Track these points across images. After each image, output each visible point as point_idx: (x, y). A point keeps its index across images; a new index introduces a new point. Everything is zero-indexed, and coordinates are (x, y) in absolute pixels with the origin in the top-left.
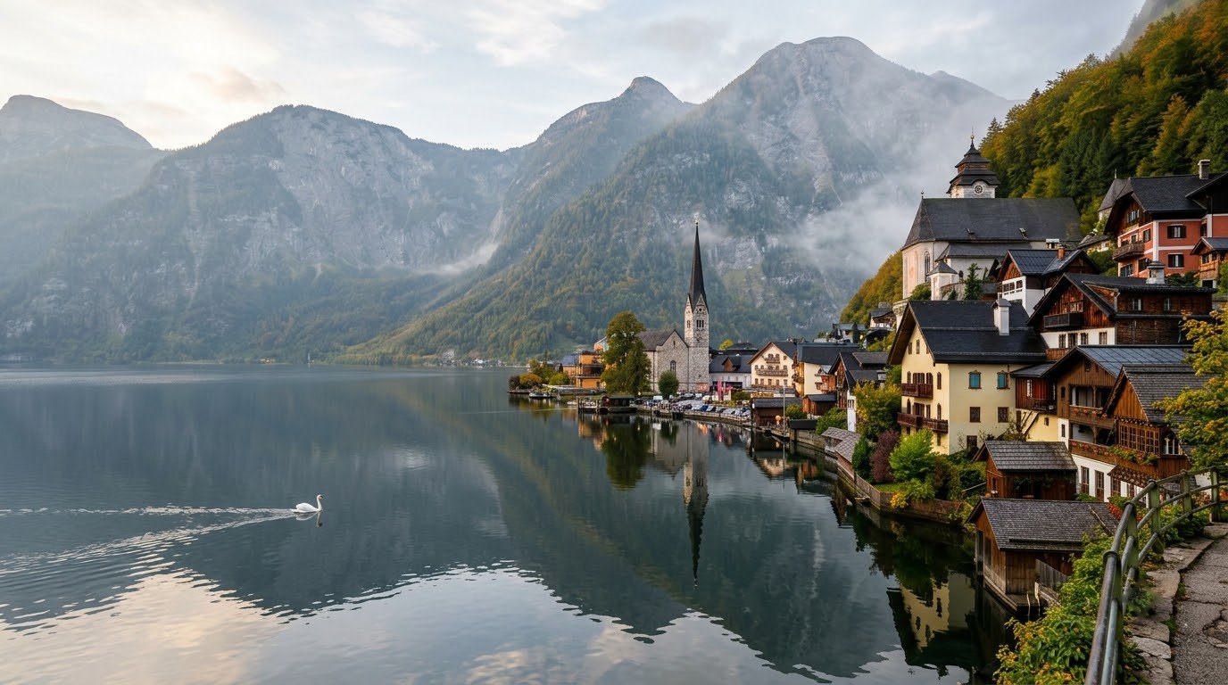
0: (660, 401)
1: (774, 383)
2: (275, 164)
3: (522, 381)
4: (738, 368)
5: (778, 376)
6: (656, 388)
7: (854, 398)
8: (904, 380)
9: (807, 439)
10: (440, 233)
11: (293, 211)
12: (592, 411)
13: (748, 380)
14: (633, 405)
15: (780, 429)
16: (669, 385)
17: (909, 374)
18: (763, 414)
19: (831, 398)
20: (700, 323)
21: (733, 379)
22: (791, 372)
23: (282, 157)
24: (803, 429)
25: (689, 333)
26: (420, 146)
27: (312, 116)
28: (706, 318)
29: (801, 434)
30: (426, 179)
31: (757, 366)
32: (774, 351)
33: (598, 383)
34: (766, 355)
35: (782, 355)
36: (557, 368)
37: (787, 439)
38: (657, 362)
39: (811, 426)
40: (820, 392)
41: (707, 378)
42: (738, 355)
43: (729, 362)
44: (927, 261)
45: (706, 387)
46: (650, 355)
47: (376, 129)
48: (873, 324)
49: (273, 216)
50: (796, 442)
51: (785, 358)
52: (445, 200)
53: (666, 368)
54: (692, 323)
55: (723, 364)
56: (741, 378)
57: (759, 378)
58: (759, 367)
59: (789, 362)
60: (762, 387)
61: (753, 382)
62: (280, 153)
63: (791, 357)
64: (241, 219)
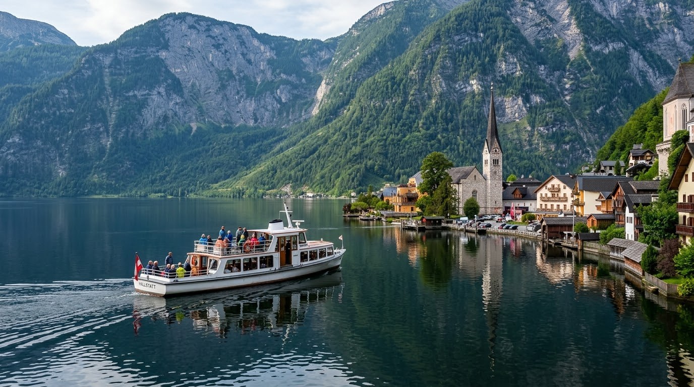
0: (466, 221)
1: (555, 207)
2: (163, 54)
3: (353, 208)
4: (525, 196)
5: (559, 201)
6: (461, 212)
7: (632, 215)
8: (680, 200)
9: (593, 249)
10: (279, 101)
11: (176, 86)
12: (412, 229)
13: (534, 206)
14: (443, 225)
15: (569, 242)
16: (472, 210)
17: (684, 196)
18: (553, 229)
19: (611, 217)
20: (495, 162)
21: (522, 205)
22: (570, 200)
23: (167, 49)
24: (589, 241)
25: (487, 169)
26: (265, 39)
27: (189, 19)
28: (500, 156)
29: (588, 244)
30: (270, 62)
31: (541, 194)
32: (556, 182)
33: (412, 208)
34: (549, 186)
35: (562, 185)
36: (379, 197)
37: (575, 249)
38: (462, 192)
39: (595, 238)
40: (600, 212)
41: (500, 203)
42: (524, 186)
43: (518, 192)
44: (684, 112)
45: (500, 211)
46: (455, 187)
47: (234, 27)
48: (632, 161)
49: (162, 90)
50: (582, 250)
51: (565, 188)
52: (283, 76)
53: (469, 196)
54: (489, 161)
55: (513, 193)
56: (527, 204)
57: (544, 203)
58: (544, 196)
59: (568, 191)
60: (546, 210)
61: (538, 207)
62: (166, 47)
63: (571, 187)
64: (139, 94)
